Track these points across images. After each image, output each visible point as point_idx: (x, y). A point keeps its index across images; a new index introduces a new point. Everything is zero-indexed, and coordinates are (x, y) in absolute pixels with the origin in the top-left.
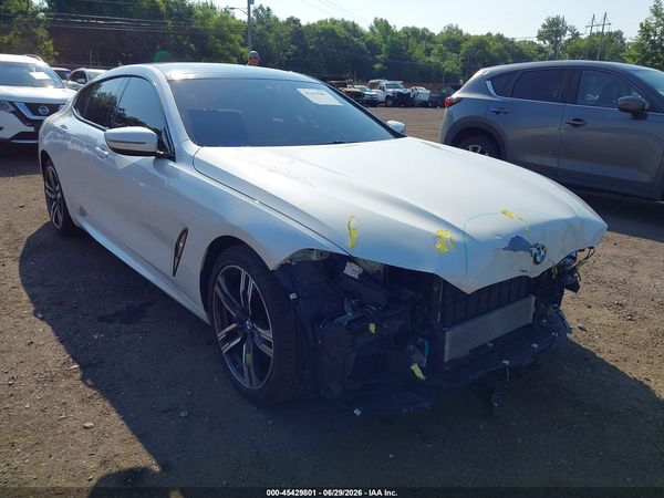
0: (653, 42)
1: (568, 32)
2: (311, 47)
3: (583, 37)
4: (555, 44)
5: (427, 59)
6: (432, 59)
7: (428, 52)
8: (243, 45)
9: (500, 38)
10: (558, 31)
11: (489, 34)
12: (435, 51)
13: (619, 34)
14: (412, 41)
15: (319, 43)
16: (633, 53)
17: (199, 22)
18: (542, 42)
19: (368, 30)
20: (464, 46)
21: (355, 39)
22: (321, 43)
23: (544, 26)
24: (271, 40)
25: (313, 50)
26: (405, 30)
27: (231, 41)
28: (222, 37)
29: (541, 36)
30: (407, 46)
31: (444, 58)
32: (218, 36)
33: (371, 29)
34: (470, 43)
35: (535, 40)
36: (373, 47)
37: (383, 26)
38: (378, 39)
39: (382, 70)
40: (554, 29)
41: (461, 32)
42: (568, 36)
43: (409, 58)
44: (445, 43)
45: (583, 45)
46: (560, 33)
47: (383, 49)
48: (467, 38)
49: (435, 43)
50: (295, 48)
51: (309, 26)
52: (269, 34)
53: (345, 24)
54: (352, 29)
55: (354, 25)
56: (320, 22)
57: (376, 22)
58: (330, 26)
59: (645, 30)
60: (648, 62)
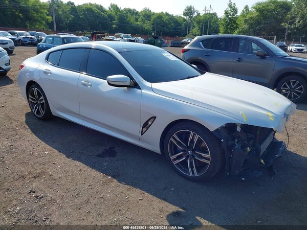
0: (230, 18)
1: (196, 13)
2: (81, 17)
3: (202, 15)
4: (191, 17)
5: (136, 23)
6: (138, 23)
7: (137, 20)
8: (48, 15)
9: (167, 14)
10: (191, 12)
11: (162, 13)
12: (140, 20)
13: (215, 14)
14: (129, 15)
15: (84, 14)
16: (222, 22)
17: (24, 3)
18: (185, 17)
19: (108, 9)
20: (153, 18)
21: (102, 13)
22: (86, 15)
23: (186, 10)
24: (60, 12)
25: (82, 18)
26: (125, 10)
27: (42, 13)
28: (37, 11)
29: (184, 14)
30: (127, 17)
31: (144, 23)
32: (34, 10)
33: (109, 8)
34: (155, 16)
35: (182, 16)
36: (111, 17)
37: (115, 8)
38: (113, 14)
39: (116, 28)
40: (189, 11)
41: (150, 11)
42: (195, 14)
43: (128, 23)
44: (144, 16)
45: (202, 19)
46: (192, 13)
47: (116, 18)
48: (154, 14)
49: (139, 16)
50: (73, 16)
51: (79, 6)
52: (59, 10)
53: (97, 6)
54: (101, 8)
55: (101, 7)
56: (85, 5)
57: (111, 5)
58: (89, 6)
59: (227, 13)
60: (229, 27)
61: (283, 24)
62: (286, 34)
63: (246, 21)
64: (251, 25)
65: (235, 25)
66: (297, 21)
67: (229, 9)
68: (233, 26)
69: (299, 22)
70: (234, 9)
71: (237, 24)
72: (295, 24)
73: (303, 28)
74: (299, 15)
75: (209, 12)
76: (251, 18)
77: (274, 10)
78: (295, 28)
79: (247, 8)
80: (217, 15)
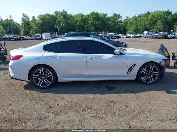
0: (26, 23)
3: (4, 20)
13: (12, 20)
45: (5, 23)
59: (23, 20)
60: (27, 28)
61: (55, 26)
62: (59, 31)
63: (36, 24)
64: (39, 27)
65: (30, 27)
66: (61, 24)
67: (24, 18)
68: (29, 27)
69: (62, 25)
70: (27, 18)
71: (30, 26)
72: (61, 26)
73: (65, 28)
74: (62, 22)
75: (10, 19)
76: (38, 23)
77: (49, 19)
78: (62, 28)
79: (34, 17)
80: (14, 21)
